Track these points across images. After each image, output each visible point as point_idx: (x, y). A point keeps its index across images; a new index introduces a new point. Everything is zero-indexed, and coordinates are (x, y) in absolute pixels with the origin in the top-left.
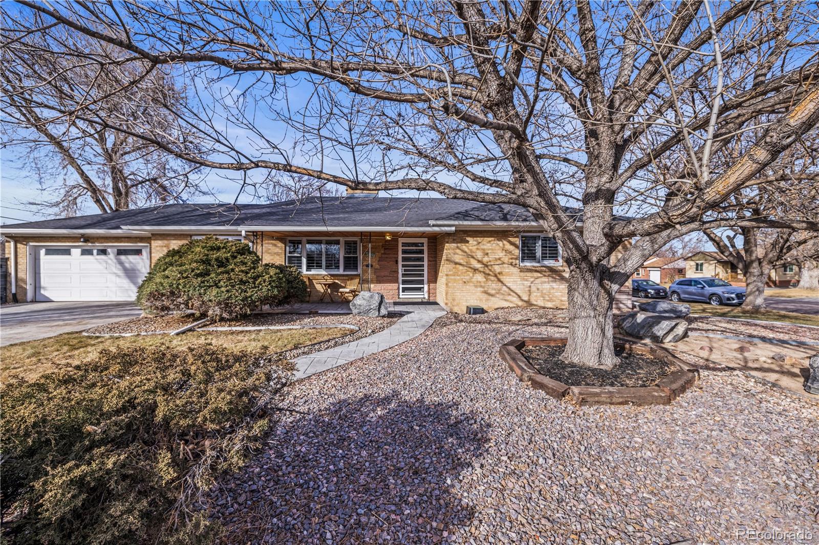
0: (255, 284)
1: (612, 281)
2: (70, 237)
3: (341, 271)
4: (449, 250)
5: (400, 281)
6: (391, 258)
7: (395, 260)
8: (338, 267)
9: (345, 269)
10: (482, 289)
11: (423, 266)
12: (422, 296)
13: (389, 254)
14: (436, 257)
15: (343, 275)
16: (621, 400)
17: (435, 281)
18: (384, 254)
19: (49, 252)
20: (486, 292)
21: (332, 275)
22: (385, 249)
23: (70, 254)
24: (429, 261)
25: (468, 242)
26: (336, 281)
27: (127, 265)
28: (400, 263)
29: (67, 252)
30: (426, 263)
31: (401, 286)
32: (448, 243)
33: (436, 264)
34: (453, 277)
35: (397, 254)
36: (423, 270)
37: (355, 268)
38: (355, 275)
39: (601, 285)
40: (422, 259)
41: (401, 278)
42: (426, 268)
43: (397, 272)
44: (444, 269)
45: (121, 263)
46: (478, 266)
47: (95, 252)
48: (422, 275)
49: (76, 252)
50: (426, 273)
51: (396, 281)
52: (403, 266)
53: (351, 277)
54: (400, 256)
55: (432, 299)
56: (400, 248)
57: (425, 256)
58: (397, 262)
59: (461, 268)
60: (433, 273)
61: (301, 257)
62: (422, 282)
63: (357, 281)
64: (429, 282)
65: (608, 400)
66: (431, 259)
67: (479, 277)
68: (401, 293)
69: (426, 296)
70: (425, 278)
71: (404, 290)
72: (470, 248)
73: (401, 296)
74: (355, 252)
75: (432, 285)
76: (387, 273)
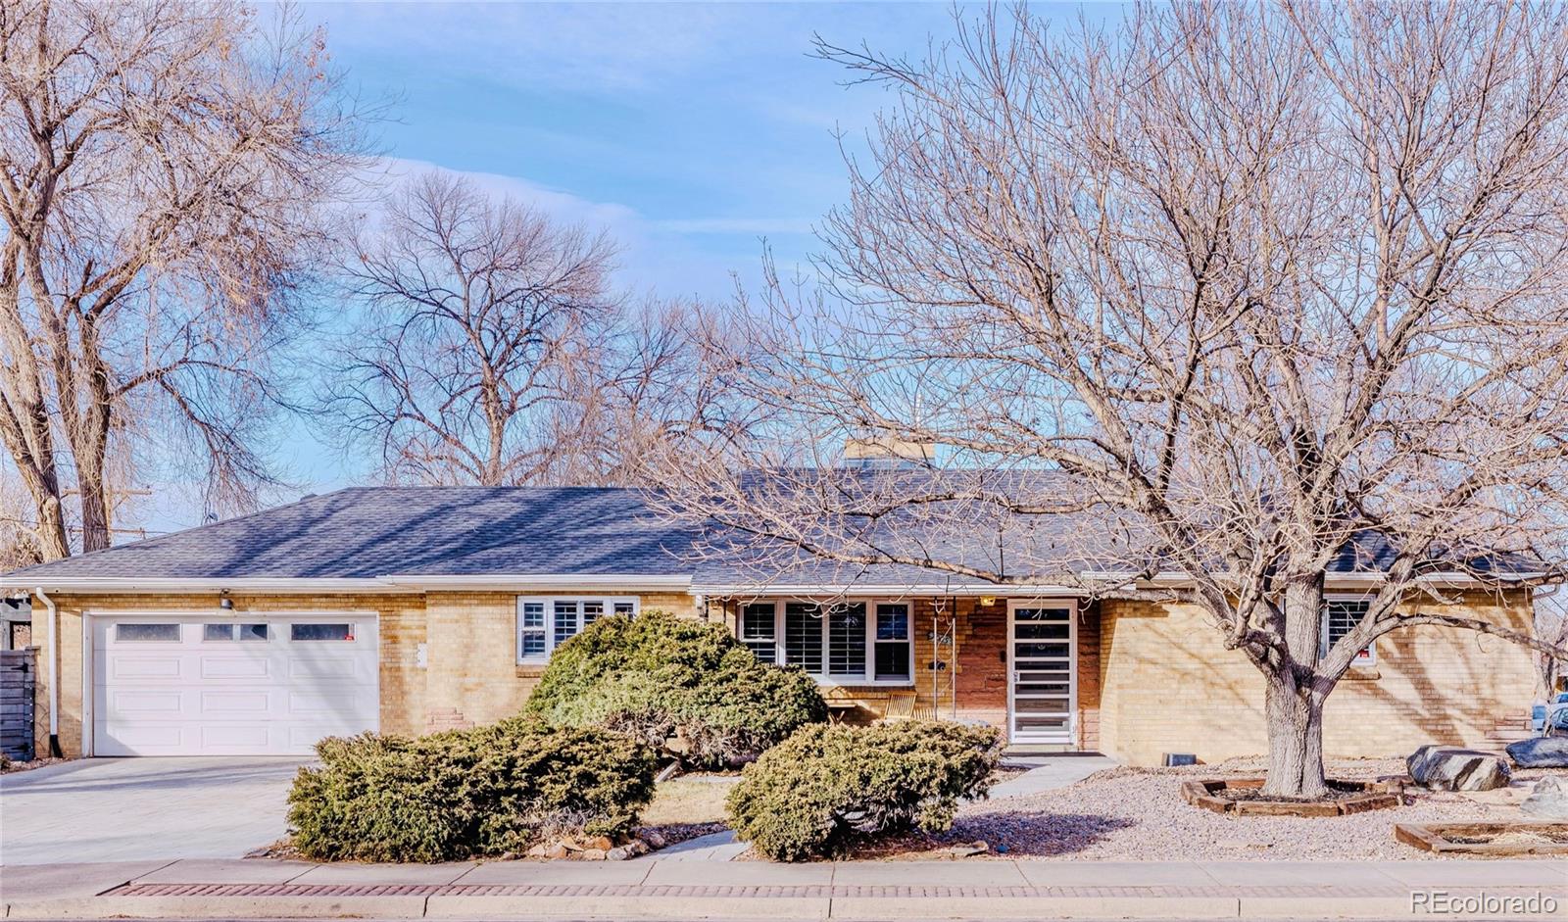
0: (773, 699)
1: (1311, 686)
2: (188, 596)
3: (869, 679)
4: (1125, 630)
5: (1012, 703)
6: (989, 647)
7: (996, 650)
8: (860, 669)
9: (881, 670)
10: (1199, 717)
11: (1066, 665)
12: (1066, 740)
13: (984, 637)
14: (1098, 644)
15: (875, 689)
16: (1284, 811)
17: (1096, 701)
18: (974, 636)
19: (126, 630)
20: (1208, 723)
21: (850, 689)
22: (975, 626)
23: (177, 638)
24: (1081, 653)
25: (1165, 613)
26: (860, 703)
27: (322, 665)
28: (1012, 658)
29: (168, 631)
30: (1073, 658)
31: (1014, 715)
32: (1121, 615)
33: (1098, 661)
34: (1133, 692)
35: (1005, 637)
36: (1067, 677)
37: (903, 671)
38: (903, 688)
39: (1298, 691)
40: (1063, 650)
41: (1012, 696)
42: (1073, 671)
43: (1004, 681)
44: (1115, 670)
45: (308, 660)
46: (1192, 666)
47: (237, 631)
48: (1065, 688)
49: (191, 632)
50: (1073, 682)
51: (1002, 701)
52: (1019, 666)
53: (895, 694)
54: (1012, 641)
55: (1089, 747)
56: (1012, 623)
57: (1073, 640)
58: (1003, 657)
59: (1151, 669)
60: (1091, 682)
61: (772, 645)
62: (1061, 706)
63: (911, 700)
64: (1082, 704)
65: (1271, 811)
66: (1085, 649)
67: (1193, 691)
68: (1013, 732)
69: (1075, 739)
70: (1072, 695)
71: (1021, 724)
72: (1172, 626)
73: (1013, 740)
74: (903, 634)
75: (1089, 712)
76: (979, 684)
